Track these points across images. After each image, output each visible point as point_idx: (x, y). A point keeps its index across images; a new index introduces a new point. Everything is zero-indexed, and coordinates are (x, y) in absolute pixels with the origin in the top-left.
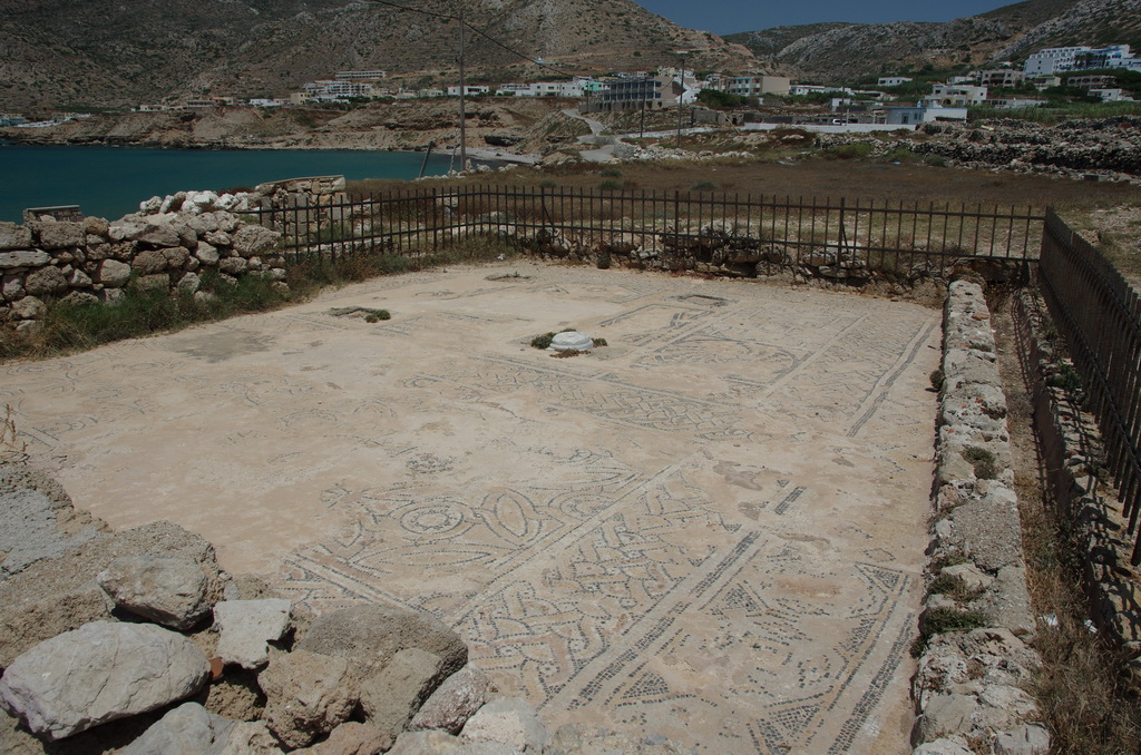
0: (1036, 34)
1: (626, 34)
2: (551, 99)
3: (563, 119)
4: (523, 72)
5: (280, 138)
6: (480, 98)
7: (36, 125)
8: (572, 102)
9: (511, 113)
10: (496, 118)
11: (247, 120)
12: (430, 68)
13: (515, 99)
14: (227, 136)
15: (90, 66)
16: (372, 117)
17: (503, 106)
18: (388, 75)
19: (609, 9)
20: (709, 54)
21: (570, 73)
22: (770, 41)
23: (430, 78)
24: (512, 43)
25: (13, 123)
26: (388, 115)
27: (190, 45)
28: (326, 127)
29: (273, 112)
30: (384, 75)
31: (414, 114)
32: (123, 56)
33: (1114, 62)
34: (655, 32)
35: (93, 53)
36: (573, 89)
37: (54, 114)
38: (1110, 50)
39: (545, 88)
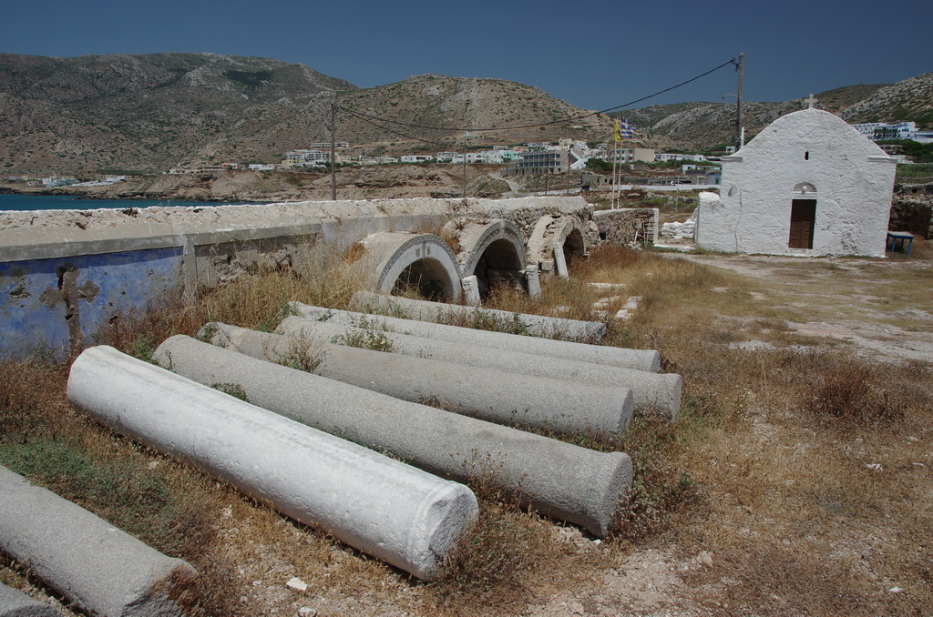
0: (848, 112)
1: (534, 113)
2: (478, 164)
3: (489, 180)
4: (454, 143)
5: (277, 194)
6: (426, 164)
7: (85, 184)
8: (495, 167)
9: (449, 175)
10: (438, 179)
11: (251, 180)
12: (383, 140)
13: (453, 165)
14: (237, 191)
15: (123, 140)
16: (346, 179)
17: (443, 170)
18: (351, 146)
19: (520, 94)
20: (598, 129)
21: (490, 144)
22: (647, 117)
23: (383, 148)
24: (446, 121)
25: (68, 183)
26: (357, 177)
27: (197, 123)
28: (311, 186)
29: (270, 174)
30: (347, 145)
31: (377, 176)
32: (146, 132)
33: (903, 135)
34: (557, 112)
35: (124, 130)
36: (495, 156)
37: (97, 176)
38: (901, 126)
39: (474, 157)
